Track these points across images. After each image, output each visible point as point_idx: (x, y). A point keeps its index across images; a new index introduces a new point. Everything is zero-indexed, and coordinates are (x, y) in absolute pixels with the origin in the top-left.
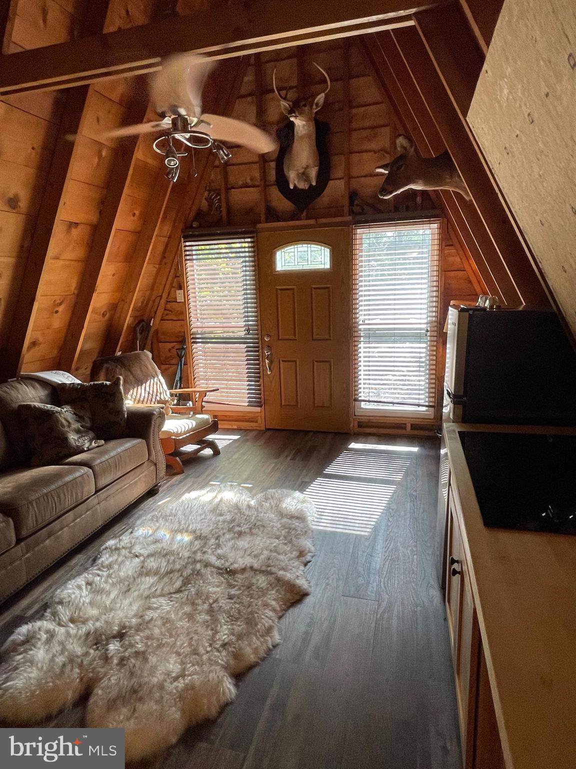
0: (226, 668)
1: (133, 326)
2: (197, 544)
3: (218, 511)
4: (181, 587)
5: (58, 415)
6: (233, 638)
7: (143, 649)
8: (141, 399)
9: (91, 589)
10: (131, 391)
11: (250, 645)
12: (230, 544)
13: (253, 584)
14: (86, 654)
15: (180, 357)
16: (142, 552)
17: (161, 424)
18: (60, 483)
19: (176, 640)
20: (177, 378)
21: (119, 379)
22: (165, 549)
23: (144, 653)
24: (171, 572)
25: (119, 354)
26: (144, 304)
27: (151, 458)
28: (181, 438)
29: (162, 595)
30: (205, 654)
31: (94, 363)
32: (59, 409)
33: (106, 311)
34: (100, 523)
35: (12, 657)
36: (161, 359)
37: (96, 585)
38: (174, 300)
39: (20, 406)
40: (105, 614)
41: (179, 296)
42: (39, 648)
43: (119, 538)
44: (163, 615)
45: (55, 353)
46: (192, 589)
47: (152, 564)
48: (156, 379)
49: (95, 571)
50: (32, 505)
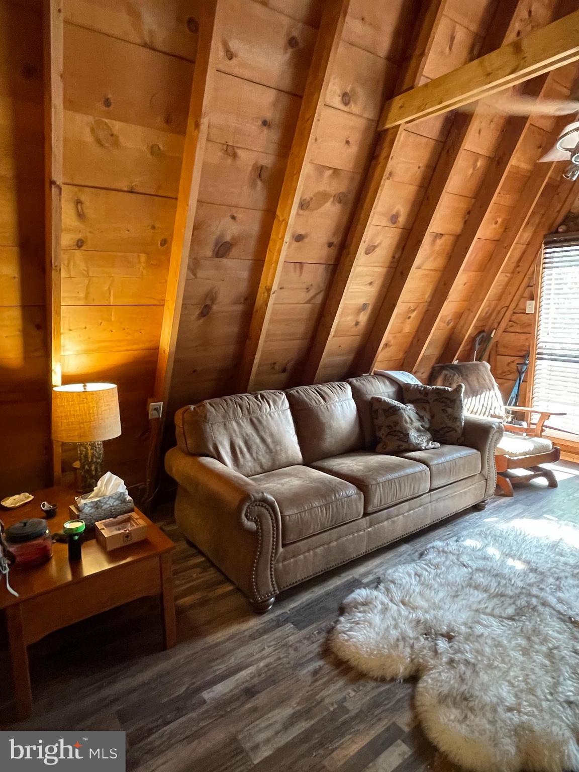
0: (573, 729)
1: (473, 336)
2: (532, 578)
3: (557, 550)
4: (514, 616)
5: (403, 411)
7: (473, 661)
8: (475, 410)
9: (420, 580)
10: (466, 400)
12: (575, 591)
14: (417, 639)
15: (520, 373)
16: (470, 563)
17: (498, 440)
18: (402, 473)
19: (509, 669)
20: (513, 394)
21: (460, 386)
22: (494, 570)
23: (474, 665)
24: (502, 595)
25: (456, 362)
26: (488, 314)
27: (483, 473)
28: (515, 458)
29: (492, 615)
30: (544, 700)
31: (433, 368)
32: (404, 406)
33: (451, 320)
34: (428, 522)
35: (354, 612)
36: (499, 372)
37: (425, 579)
38: (523, 311)
39: (373, 398)
40: (434, 610)
41: (530, 307)
42: (376, 615)
43: (446, 542)
44: (494, 636)
45: (401, 355)
46: (527, 623)
47: (482, 579)
48: (492, 391)
49: (422, 565)
50: (379, 486)
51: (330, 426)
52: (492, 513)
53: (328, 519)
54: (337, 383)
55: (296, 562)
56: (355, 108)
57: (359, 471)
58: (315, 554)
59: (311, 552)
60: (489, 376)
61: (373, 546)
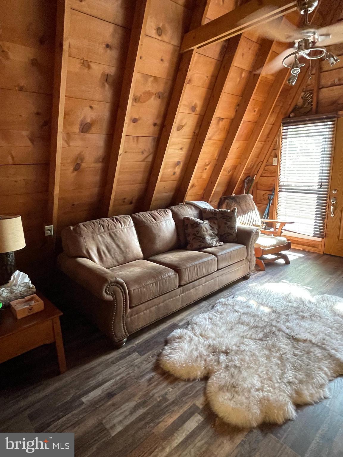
0: (291, 397)
1: (243, 179)
2: (273, 316)
3: (288, 299)
4: (263, 338)
5: (202, 225)
6: (296, 381)
7: (239, 365)
8: (244, 223)
9: (211, 322)
10: (239, 217)
11: (307, 389)
12: (296, 322)
13: (311, 352)
14: (208, 355)
15: (270, 200)
16: (240, 310)
17: (256, 239)
18: (201, 261)
19: (258, 368)
20: (266, 212)
21: (235, 209)
22: (253, 313)
23: (239, 367)
24: (257, 327)
25: (234, 195)
26: (251, 166)
27: (248, 258)
28: (266, 249)
29: (251, 338)
30: (276, 383)
31: (221, 199)
32: (203, 222)
33: (230, 170)
34: (217, 288)
35: (173, 343)
36: (258, 200)
37: (214, 321)
38: (271, 164)
39: (184, 218)
40: (219, 338)
41: (275, 161)
42: (185, 343)
43: (226, 299)
44: (251, 350)
45: (202, 192)
46: (270, 341)
47: (246, 319)
48: (254, 211)
49: (213, 313)
50: (188, 270)
51: (159, 236)
52: (253, 281)
53: (157, 291)
54: (162, 210)
55: (139, 318)
56: (166, 38)
57: (176, 261)
58: (150, 311)
59: (148, 310)
60: (252, 202)
61: (185, 304)
